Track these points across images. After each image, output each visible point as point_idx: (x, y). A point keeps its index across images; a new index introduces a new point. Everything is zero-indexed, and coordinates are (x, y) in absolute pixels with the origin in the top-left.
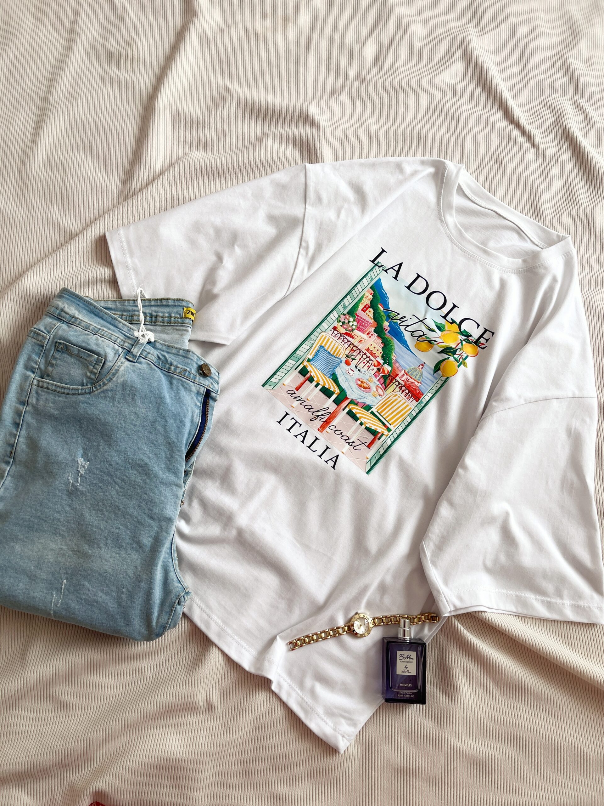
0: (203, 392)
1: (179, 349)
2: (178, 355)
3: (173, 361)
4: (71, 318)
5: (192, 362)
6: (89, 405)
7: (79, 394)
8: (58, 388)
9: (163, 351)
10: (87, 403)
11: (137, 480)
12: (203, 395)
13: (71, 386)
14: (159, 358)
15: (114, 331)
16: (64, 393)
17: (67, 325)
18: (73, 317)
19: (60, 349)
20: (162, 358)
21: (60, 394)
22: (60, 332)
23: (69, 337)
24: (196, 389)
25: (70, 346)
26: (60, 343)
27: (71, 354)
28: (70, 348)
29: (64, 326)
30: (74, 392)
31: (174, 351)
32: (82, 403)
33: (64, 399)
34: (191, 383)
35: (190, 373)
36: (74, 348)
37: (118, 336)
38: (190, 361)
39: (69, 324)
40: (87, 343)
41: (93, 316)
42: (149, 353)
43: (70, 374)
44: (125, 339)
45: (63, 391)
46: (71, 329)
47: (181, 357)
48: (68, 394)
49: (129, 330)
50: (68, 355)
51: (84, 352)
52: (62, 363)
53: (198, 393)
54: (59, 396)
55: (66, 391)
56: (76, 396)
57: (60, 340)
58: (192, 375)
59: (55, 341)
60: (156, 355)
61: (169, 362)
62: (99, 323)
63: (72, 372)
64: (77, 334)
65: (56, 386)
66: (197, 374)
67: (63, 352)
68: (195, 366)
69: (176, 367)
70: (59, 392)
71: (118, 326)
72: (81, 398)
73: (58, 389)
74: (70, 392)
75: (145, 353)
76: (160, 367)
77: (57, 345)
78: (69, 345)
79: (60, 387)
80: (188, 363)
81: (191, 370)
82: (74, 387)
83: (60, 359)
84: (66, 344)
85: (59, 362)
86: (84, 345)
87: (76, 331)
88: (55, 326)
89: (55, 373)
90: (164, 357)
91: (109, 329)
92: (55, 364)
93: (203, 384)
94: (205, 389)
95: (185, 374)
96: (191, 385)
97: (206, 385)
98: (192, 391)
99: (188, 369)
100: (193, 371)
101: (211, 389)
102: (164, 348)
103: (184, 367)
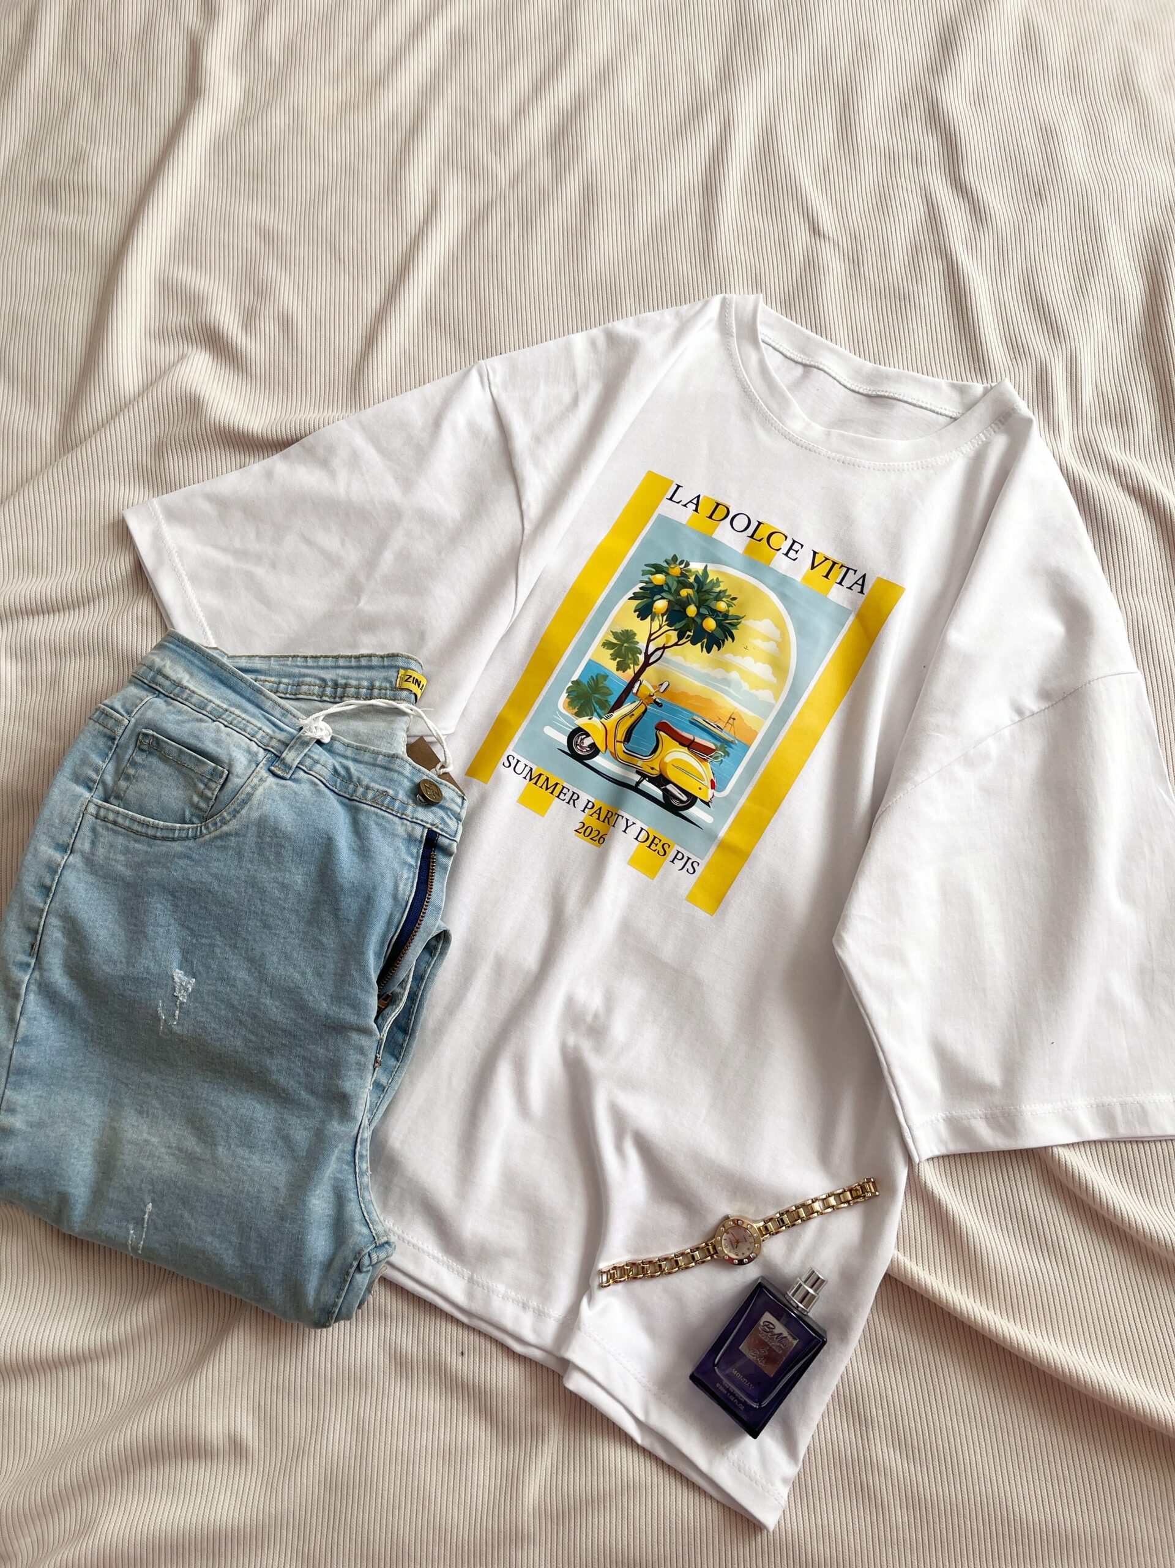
0: (422, 837)
1: (378, 753)
2: (374, 765)
3: (362, 777)
4: (174, 687)
5: (401, 778)
6: (192, 863)
7: (173, 840)
8: (136, 824)
9: (346, 757)
10: (189, 857)
11: (279, 1019)
12: (421, 842)
13: (161, 823)
14: (335, 770)
15: (253, 716)
16: (147, 836)
17: (165, 701)
18: (178, 684)
19: (145, 747)
20: (342, 771)
21: (138, 837)
22: (150, 714)
23: (164, 725)
24: (406, 830)
25: (165, 742)
26: (146, 735)
27: (164, 759)
28: (164, 745)
29: (159, 702)
30: (165, 834)
31: (367, 757)
32: (179, 858)
33: (146, 848)
34: (396, 820)
35: (394, 799)
36: (172, 746)
37: (259, 725)
38: (395, 776)
39: (169, 699)
40: (197, 737)
41: (216, 684)
42: (317, 762)
43: (160, 796)
44: (274, 731)
45: (144, 830)
46: (170, 708)
47: (379, 770)
48: (155, 838)
49: (283, 715)
50: (160, 758)
51: (189, 754)
52: (147, 774)
53: (410, 838)
54: (136, 841)
55: (151, 832)
56: (169, 843)
57: (146, 728)
58: (397, 804)
59: (138, 730)
60: (330, 767)
61: (355, 779)
62: (225, 699)
63: (163, 793)
64: (180, 718)
65: (133, 819)
66: (410, 802)
67: (150, 753)
68: (407, 784)
69: (368, 788)
70: (136, 833)
71: (263, 706)
72: (177, 847)
73: (136, 827)
74: (159, 834)
75: (308, 762)
76: (336, 790)
77: (140, 738)
78: (163, 741)
79: (139, 822)
80: (392, 780)
81: (397, 793)
82: (166, 823)
83: (144, 766)
84: (157, 738)
85: (142, 772)
86: (192, 741)
87: (180, 712)
88: (142, 700)
89: (132, 793)
90: (347, 768)
91: (245, 711)
92: (134, 776)
93: (422, 821)
94: (426, 831)
95: (383, 802)
96: (395, 823)
97: (427, 823)
98: (397, 835)
99: (391, 792)
100: (402, 796)
101: (438, 831)
102: (349, 752)
103: (382, 788)
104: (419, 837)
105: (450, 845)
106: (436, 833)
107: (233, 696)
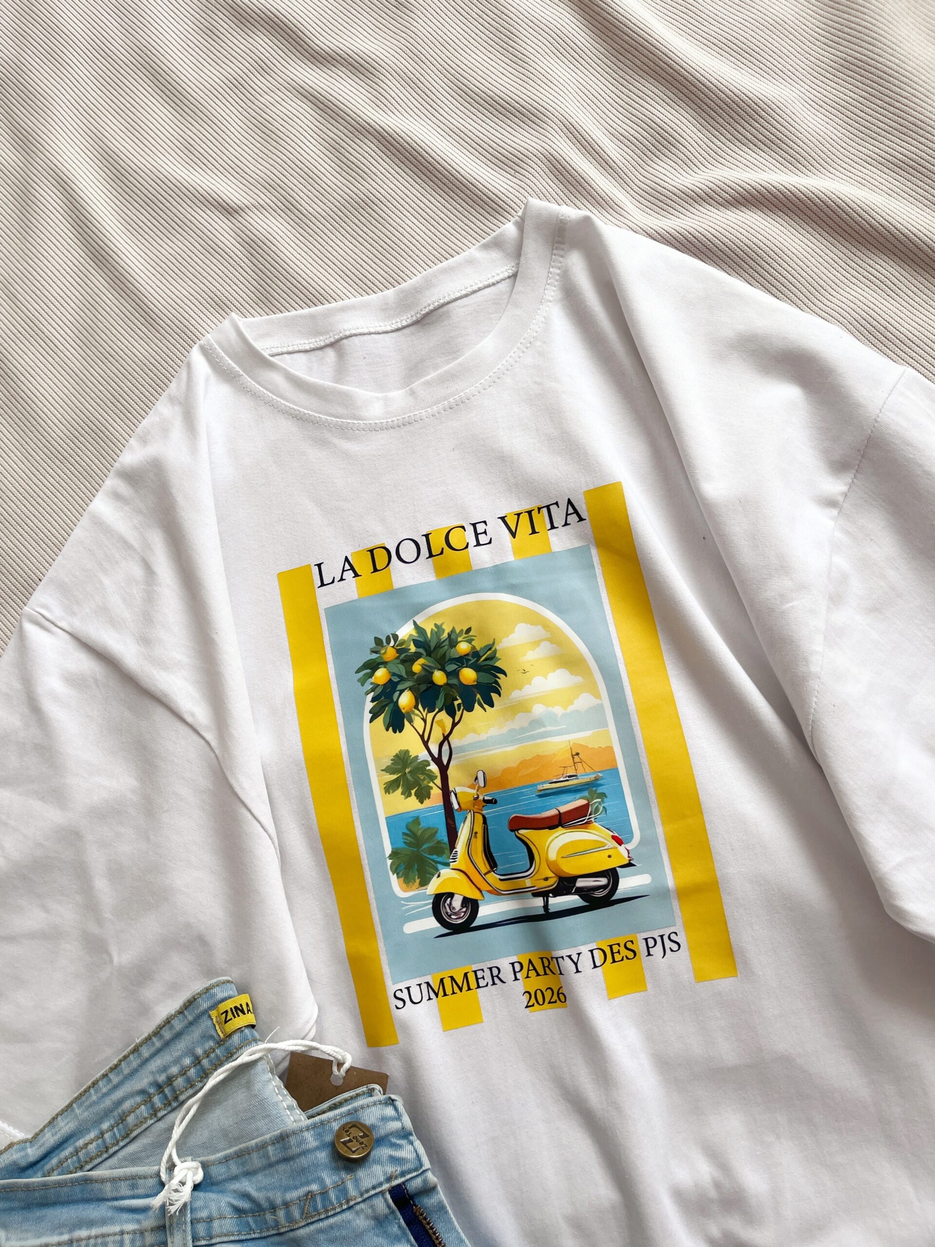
0: (389, 1207)
1: (263, 1146)
2: (271, 1165)
3: (270, 1195)
5: (311, 1157)
9: (235, 1178)
12: (393, 1212)
14: (238, 1211)
15: (104, 1222)
20: (244, 1205)
24: (367, 1217)
31: (256, 1161)
34: (348, 1215)
35: (324, 1193)
37: (117, 1229)
38: (304, 1161)
41: (38, 1213)
42: (210, 1220)
44: (138, 1222)
47: (282, 1167)
49: (133, 1187)
53: (380, 1221)
58: (332, 1195)
60: (228, 1211)
61: (265, 1204)
62: (58, 1228)
66: (343, 1174)
68: (323, 1156)
69: (286, 1205)
71: (105, 1196)
75: (201, 1229)
76: (257, 1235)
80: (303, 1171)
81: (321, 1181)
90: (246, 1196)
91: (91, 1224)
93: (374, 1188)
94: (388, 1196)
95: (316, 1209)
96: (349, 1222)
97: (381, 1184)
98: (362, 1233)
99: (314, 1187)
100: (329, 1179)
101: (400, 1181)
102: (234, 1169)
103: (301, 1192)
104: (387, 1211)
105: (425, 1181)
106: (399, 1186)
107: (64, 1213)
